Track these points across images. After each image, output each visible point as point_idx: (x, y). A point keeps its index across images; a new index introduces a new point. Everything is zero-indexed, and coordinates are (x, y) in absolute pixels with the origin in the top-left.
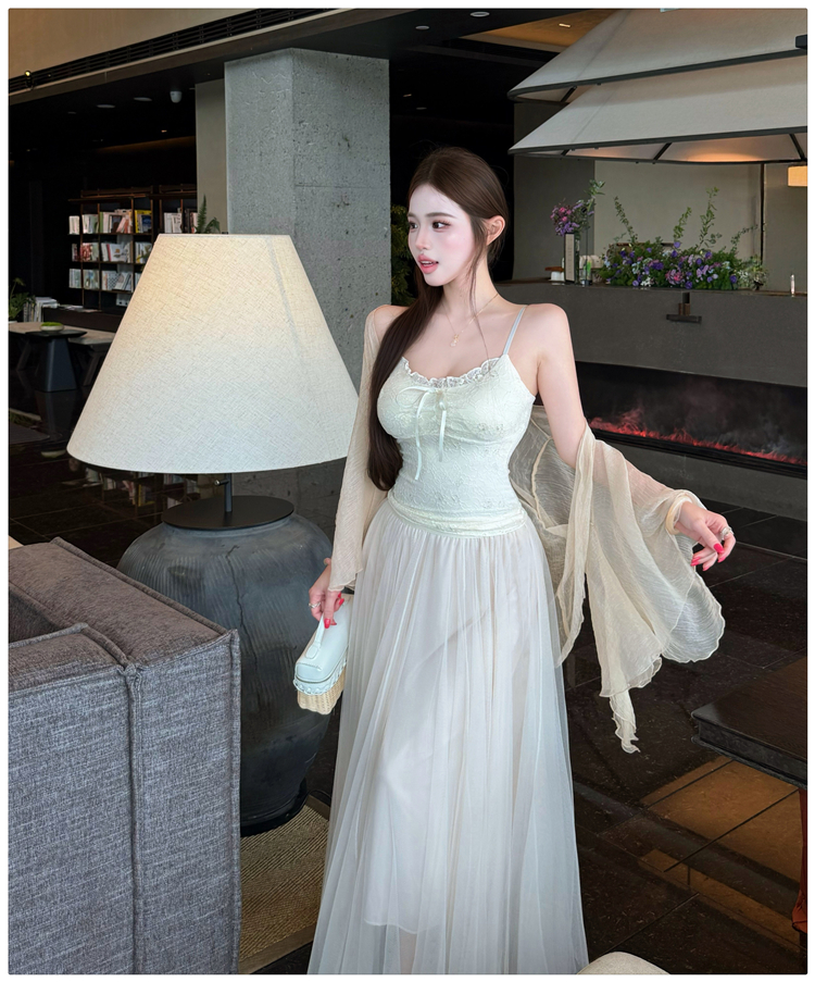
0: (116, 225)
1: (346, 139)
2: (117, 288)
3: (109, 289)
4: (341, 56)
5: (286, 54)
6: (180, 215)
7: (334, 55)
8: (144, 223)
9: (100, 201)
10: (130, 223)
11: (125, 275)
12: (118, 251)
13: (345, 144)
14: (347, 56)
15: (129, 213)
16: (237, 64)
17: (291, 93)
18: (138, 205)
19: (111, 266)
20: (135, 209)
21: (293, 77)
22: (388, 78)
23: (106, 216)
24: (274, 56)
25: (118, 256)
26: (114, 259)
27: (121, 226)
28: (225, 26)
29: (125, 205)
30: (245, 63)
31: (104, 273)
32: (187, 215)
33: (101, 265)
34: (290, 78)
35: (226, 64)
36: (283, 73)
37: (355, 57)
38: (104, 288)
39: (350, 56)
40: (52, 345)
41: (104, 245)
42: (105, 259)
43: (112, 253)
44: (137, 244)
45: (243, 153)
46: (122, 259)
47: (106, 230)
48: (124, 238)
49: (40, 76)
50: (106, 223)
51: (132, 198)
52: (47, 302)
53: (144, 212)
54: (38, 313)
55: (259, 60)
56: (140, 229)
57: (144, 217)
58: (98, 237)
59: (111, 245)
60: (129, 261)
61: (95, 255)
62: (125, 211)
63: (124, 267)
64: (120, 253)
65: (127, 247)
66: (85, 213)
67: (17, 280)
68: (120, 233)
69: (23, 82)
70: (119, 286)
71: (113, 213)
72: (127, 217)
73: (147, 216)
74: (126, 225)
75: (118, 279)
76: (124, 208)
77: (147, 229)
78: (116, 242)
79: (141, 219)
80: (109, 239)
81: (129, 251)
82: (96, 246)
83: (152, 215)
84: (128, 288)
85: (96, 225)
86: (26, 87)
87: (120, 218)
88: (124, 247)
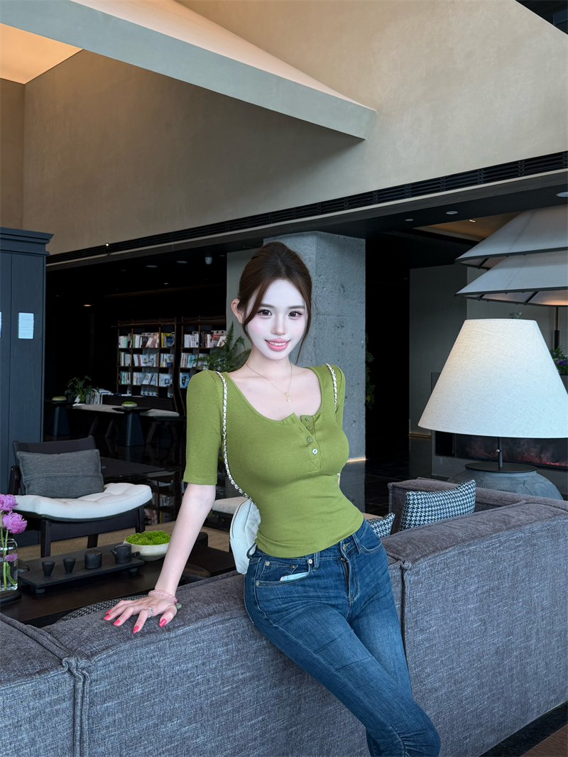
0: (145, 343)
1: (343, 287)
2: (144, 383)
3: (139, 384)
4: (341, 236)
5: (312, 234)
6: (197, 336)
7: (337, 235)
8: (167, 341)
9: (134, 327)
10: (158, 341)
11: (149, 375)
12: (145, 359)
13: (342, 289)
14: (344, 237)
15: (157, 336)
17: (314, 258)
18: (164, 330)
19: (139, 369)
20: (161, 332)
21: (317, 248)
22: (365, 250)
23: (137, 337)
24: (303, 235)
25: (146, 363)
26: (143, 365)
27: (149, 343)
28: (267, 217)
29: (153, 329)
31: (135, 374)
32: (203, 336)
33: (134, 369)
34: (314, 248)
35: (264, 240)
36: (309, 245)
37: (348, 237)
38: (135, 383)
39: (345, 237)
40: (131, 416)
41: (135, 356)
42: (136, 364)
43: (142, 361)
44: (162, 355)
46: (150, 364)
47: (137, 346)
48: (148, 351)
49: (115, 247)
50: (137, 341)
51: (160, 326)
52: (103, 392)
53: (169, 335)
54: (97, 399)
55: (291, 236)
56: (165, 345)
57: (168, 338)
58: (131, 350)
59: (141, 356)
60: (155, 366)
61: (128, 362)
62: (152, 334)
63: (148, 370)
64: (147, 361)
65: (154, 357)
66: (121, 335)
67: (86, 377)
68: (148, 348)
69: (101, 249)
70: (146, 382)
71: (143, 335)
72: (155, 337)
73: (170, 337)
74: (154, 342)
75: (144, 378)
76: (152, 332)
77: (169, 345)
78: (145, 354)
79: (165, 339)
80: (139, 351)
81: (155, 359)
82: (128, 356)
83: (174, 336)
84: (152, 383)
85: (129, 343)
86: (104, 253)
87: (147, 338)
88: (152, 357)
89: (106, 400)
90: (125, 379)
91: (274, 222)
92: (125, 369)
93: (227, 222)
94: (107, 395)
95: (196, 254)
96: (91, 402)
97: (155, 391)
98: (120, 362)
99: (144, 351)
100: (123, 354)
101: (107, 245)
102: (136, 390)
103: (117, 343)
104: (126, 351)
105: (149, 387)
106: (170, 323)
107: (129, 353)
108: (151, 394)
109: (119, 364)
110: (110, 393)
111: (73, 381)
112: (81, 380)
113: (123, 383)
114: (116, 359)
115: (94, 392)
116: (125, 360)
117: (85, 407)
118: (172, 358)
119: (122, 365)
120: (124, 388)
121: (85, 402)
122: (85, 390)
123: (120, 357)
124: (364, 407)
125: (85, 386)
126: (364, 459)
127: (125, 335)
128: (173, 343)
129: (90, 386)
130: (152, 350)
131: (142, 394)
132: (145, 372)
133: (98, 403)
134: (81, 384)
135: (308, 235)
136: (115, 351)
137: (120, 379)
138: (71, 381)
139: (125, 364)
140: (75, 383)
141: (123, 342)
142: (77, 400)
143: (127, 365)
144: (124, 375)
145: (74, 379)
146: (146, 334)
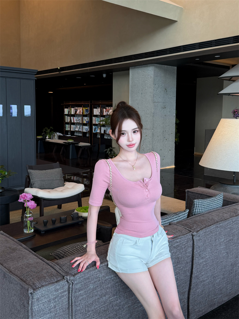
0: (76, 112)
1: (166, 90)
2: (76, 130)
3: (74, 130)
4: (165, 66)
5: (152, 66)
6: (99, 109)
7: (164, 66)
8: (86, 111)
9: (71, 105)
10: (82, 111)
11: (78, 126)
12: (76, 119)
14: (167, 66)
15: (81, 109)
16: (134, 68)
17: (153, 76)
18: (84, 106)
19: (74, 124)
20: (83, 107)
21: (154, 72)
22: (176, 72)
23: (73, 109)
24: (148, 66)
25: (77, 121)
26: (75, 122)
27: (78, 112)
28: (132, 57)
29: (79, 106)
30: (137, 68)
31: (72, 126)
32: (102, 109)
33: (72, 123)
34: (153, 72)
35: (130, 68)
36: (150, 71)
37: (169, 66)
38: (72, 130)
40: (71, 146)
41: (72, 118)
42: (72, 121)
43: (75, 120)
44: (84, 118)
45: (135, 93)
46: (78, 122)
47: (72, 113)
48: (78, 115)
49: (62, 69)
50: (73, 111)
51: (82, 104)
52: (58, 134)
53: (86, 108)
54: (56, 137)
55: (142, 67)
56: (85, 113)
57: (86, 110)
58: (70, 115)
59: (74, 118)
60: (81, 122)
61: (69, 120)
62: (79, 108)
63: (78, 124)
64: (77, 120)
65: (80, 118)
66: (65, 108)
67: (51, 127)
68: (77, 114)
69: (56, 70)
70: (77, 130)
71: (75, 108)
72: (80, 110)
73: (87, 110)
74: (80, 112)
75: (76, 127)
76: (79, 107)
77: (87, 113)
78: (76, 117)
79: (85, 110)
80: (73, 116)
81: (81, 119)
82: (69, 118)
83: (89, 109)
84: (80, 130)
85: (69, 112)
86: (57, 72)
87: (77, 110)
88: (79, 118)
89: (60, 138)
90: (67, 128)
91: (135, 60)
92: (68, 123)
93: (113, 59)
94: (60, 136)
95: (99, 73)
96: (53, 138)
97: (81, 134)
98: (65, 120)
99: (75, 115)
100: (66, 116)
101: (59, 68)
102: (73, 133)
103: (63, 111)
104: (68, 115)
105: (79, 132)
106: (87, 103)
107: (69, 116)
108: (79, 135)
109: (65, 121)
110: (61, 135)
111: (45, 129)
112: (49, 129)
113: (66, 130)
114: (63, 119)
115: (54, 134)
116: (67, 119)
117: (51, 140)
118: (89, 119)
119: (66, 121)
120: (67, 132)
121: (50, 138)
122: (50, 133)
123: (65, 118)
124: (175, 144)
125: (50, 131)
126: (174, 167)
127: (67, 108)
128: (89, 113)
129: (53, 131)
130: (79, 115)
131: (75, 134)
132: (76, 125)
133: (56, 139)
134: (49, 131)
135: (150, 66)
136: (63, 115)
137: (65, 128)
138: (44, 129)
139: (67, 121)
140: (46, 130)
141: (66, 111)
142: (47, 137)
143: (68, 122)
144: (67, 126)
145: (46, 128)
146: (77, 108)
